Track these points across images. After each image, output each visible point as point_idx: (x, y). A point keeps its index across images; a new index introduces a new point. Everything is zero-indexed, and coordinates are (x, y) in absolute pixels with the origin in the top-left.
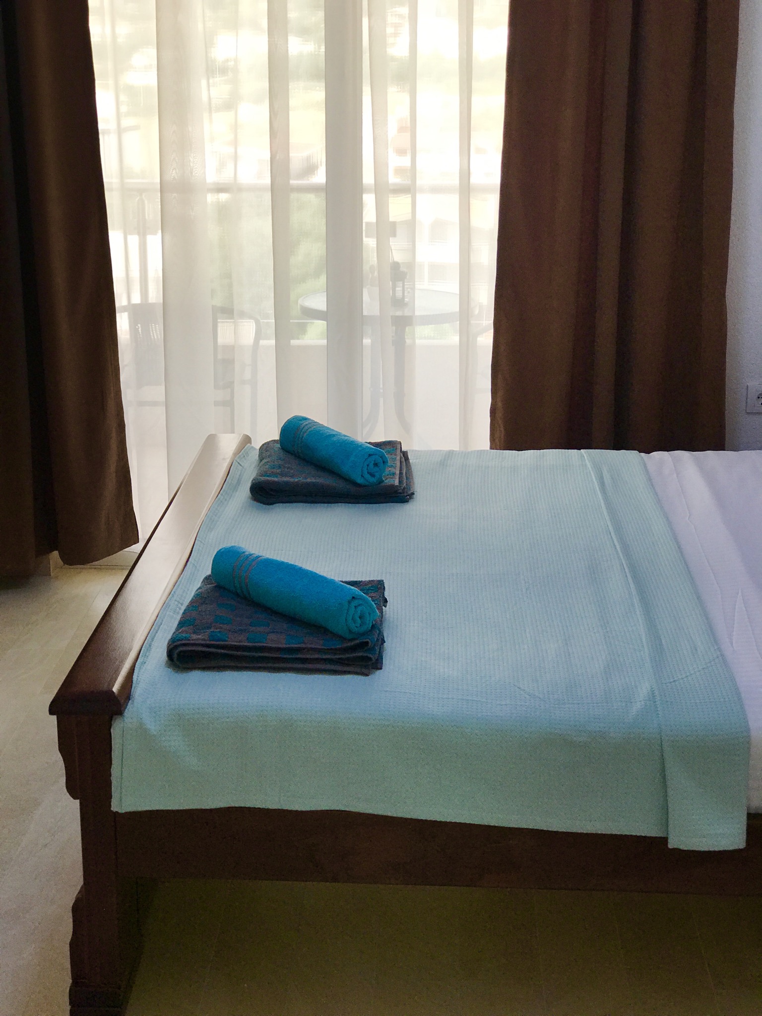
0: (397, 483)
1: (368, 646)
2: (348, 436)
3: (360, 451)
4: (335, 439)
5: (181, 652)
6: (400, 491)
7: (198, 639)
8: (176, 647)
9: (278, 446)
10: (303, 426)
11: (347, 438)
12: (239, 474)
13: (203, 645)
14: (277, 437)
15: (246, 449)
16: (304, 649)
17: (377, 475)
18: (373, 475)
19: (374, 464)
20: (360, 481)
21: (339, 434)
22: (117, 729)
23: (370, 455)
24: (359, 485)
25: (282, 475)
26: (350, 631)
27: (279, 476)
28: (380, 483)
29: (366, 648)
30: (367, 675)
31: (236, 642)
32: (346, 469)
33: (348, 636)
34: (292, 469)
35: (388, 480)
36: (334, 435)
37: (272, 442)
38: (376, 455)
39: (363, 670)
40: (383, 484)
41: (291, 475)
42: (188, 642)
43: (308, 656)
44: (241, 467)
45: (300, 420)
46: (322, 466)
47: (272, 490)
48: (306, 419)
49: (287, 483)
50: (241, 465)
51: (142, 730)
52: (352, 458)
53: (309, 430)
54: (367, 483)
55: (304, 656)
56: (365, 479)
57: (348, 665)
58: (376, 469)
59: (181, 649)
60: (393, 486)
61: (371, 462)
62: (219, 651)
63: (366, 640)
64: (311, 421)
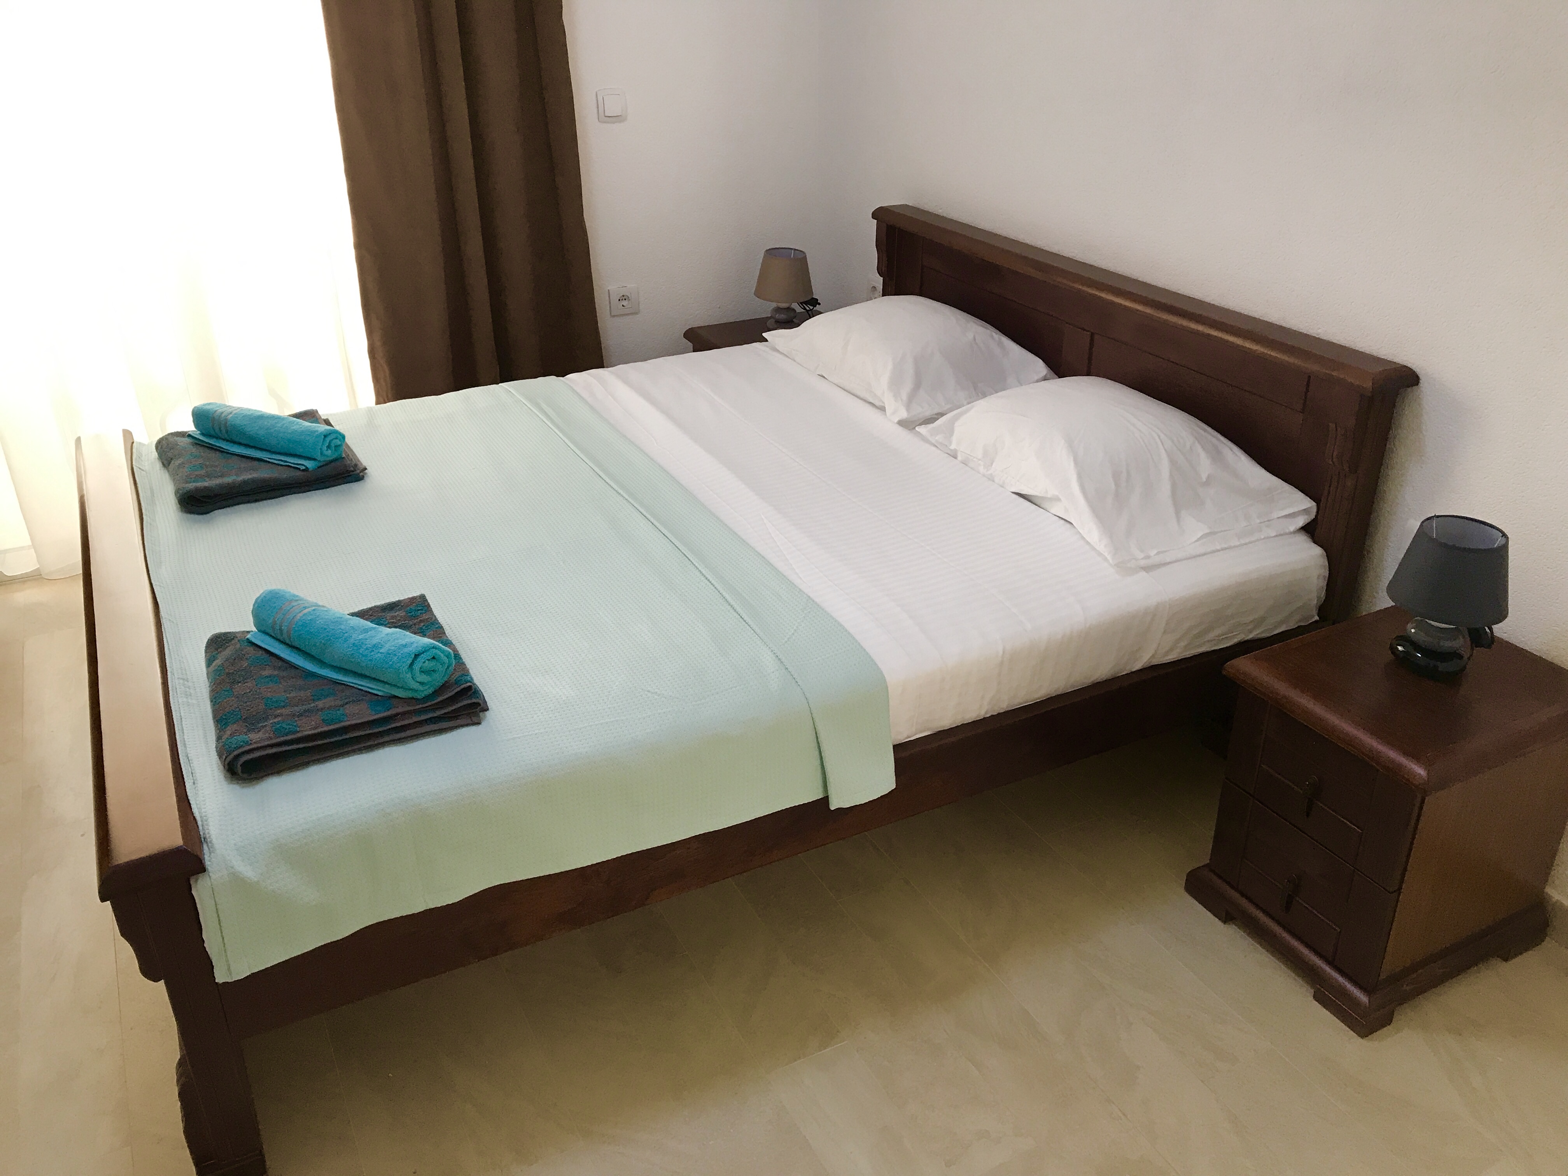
5: (243, 762)
7: (262, 740)
8: (237, 757)
12: (147, 482)
13: (272, 746)
16: (397, 714)
22: (201, 890)
25: (209, 476)
27: (206, 480)
30: (479, 724)
31: (311, 729)
39: (475, 719)
41: (220, 474)
42: (251, 747)
43: (406, 722)
44: (144, 473)
47: (205, 497)
50: (143, 470)
51: (237, 880)
55: (398, 724)
57: (456, 718)
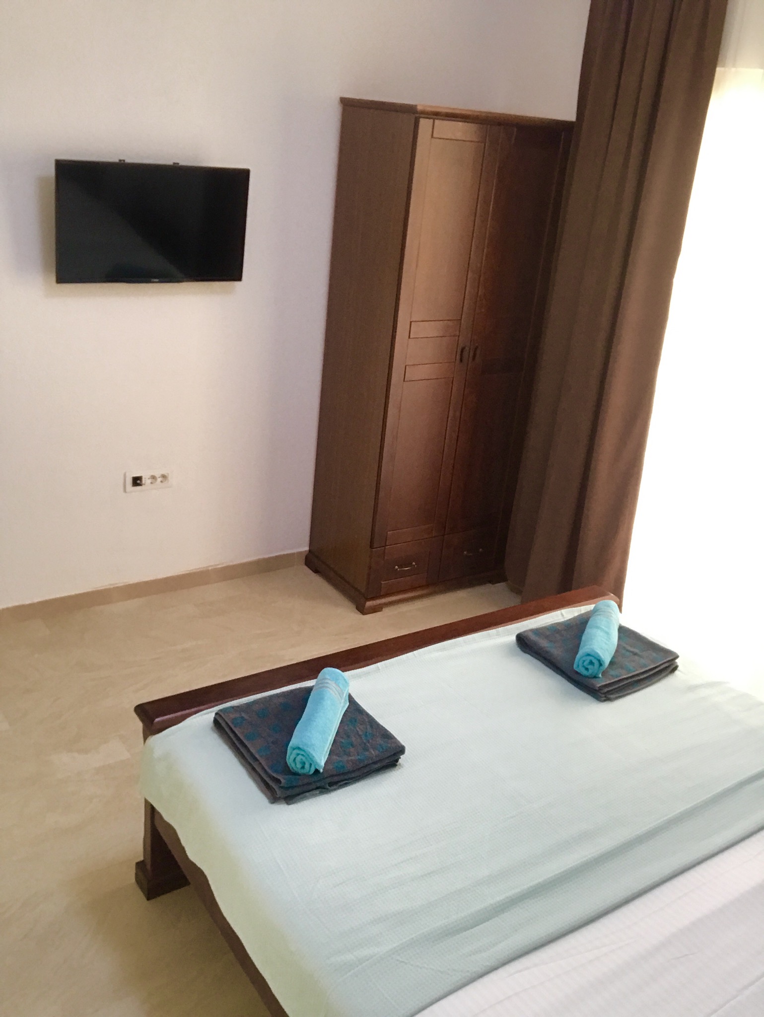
1: (281, 784)
17: (592, 670)
19: (590, 662)
20: (575, 668)
23: (589, 655)
24: (575, 672)
27: (543, 637)
31: (240, 732)
38: (594, 657)
41: (553, 640)
54: (581, 673)
56: (580, 669)
61: (587, 660)
63: (281, 780)
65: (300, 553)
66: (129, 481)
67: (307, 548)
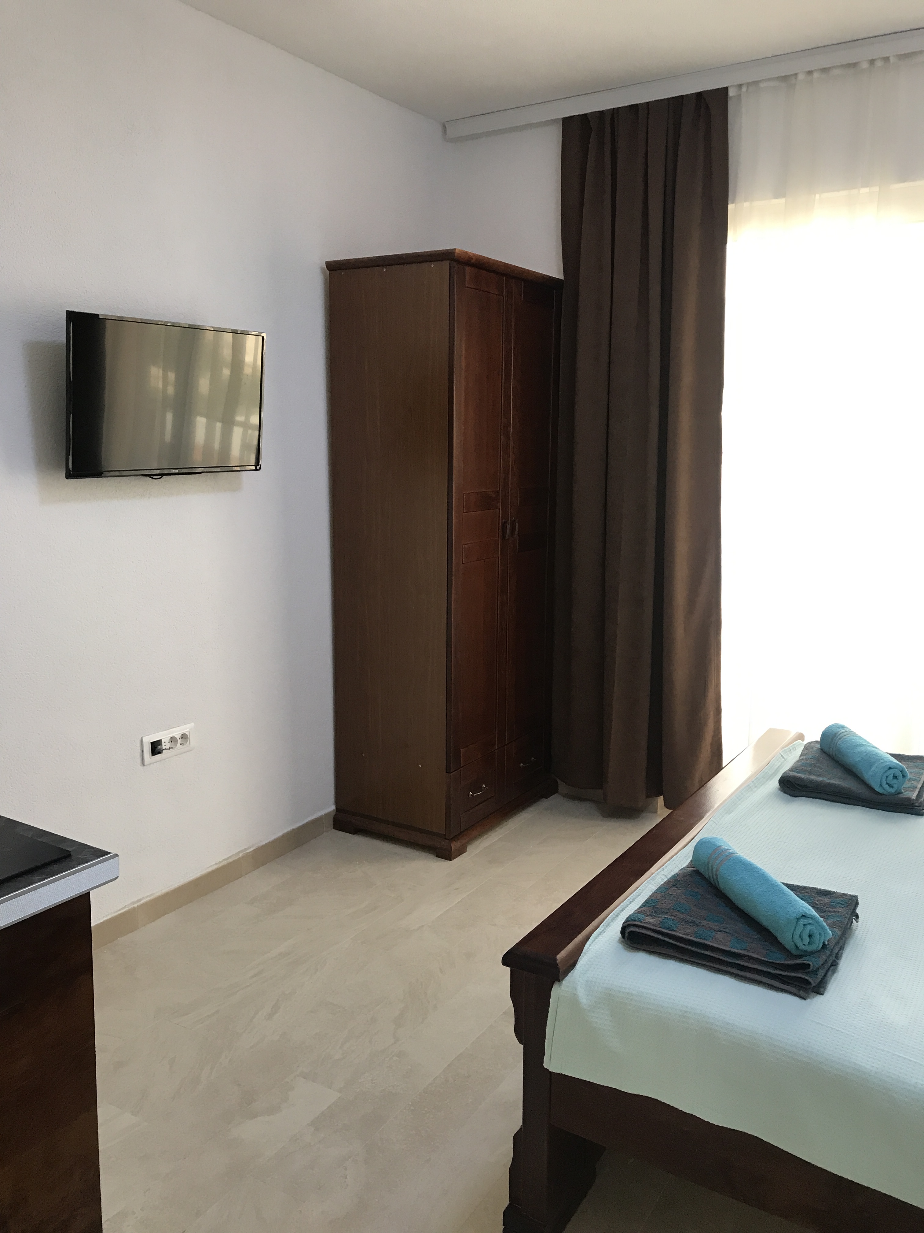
0: (914, 796)
1: (810, 968)
2: (876, 748)
3: (882, 763)
4: (863, 749)
5: (632, 931)
6: (917, 804)
7: (650, 923)
8: (629, 925)
9: (818, 746)
10: (840, 733)
11: (876, 749)
12: (778, 765)
13: (653, 931)
14: (819, 740)
15: (794, 745)
17: (895, 786)
18: (891, 786)
19: (893, 776)
20: (878, 789)
21: (869, 745)
23: (890, 768)
24: (878, 793)
25: (811, 773)
26: (797, 947)
27: (808, 773)
28: (899, 793)
29: (806, 971)
30: (803, 998)
31: (684, 934)
32: (867, 776)
33: (794, 952)
34: (821, 769)
35: (907, 792)
36: (863, 745)
37: (815, 742)
38: (896, 769)
40: (901, 796)
41: (819, 774)
42: (642, 924)
44: (783, 759)
45: (839, 728)
46: (849, 771)
47: (798, 785)
48: (843, 727)
49: (811, 781)
50: (783, 758)
51: (574, 1001)
52: (873, 769)
53: (845, 737)
54: (885, 793)
56: (883, 789)
58: (895, 781)
59: (632, 929)
60: (909, 799)
61: (890, 774)
62: (666, 939)
63: (807, 962)
64: (847, 730)
65: (327, 815)
66: (147, 749)
67: (333, 808)
